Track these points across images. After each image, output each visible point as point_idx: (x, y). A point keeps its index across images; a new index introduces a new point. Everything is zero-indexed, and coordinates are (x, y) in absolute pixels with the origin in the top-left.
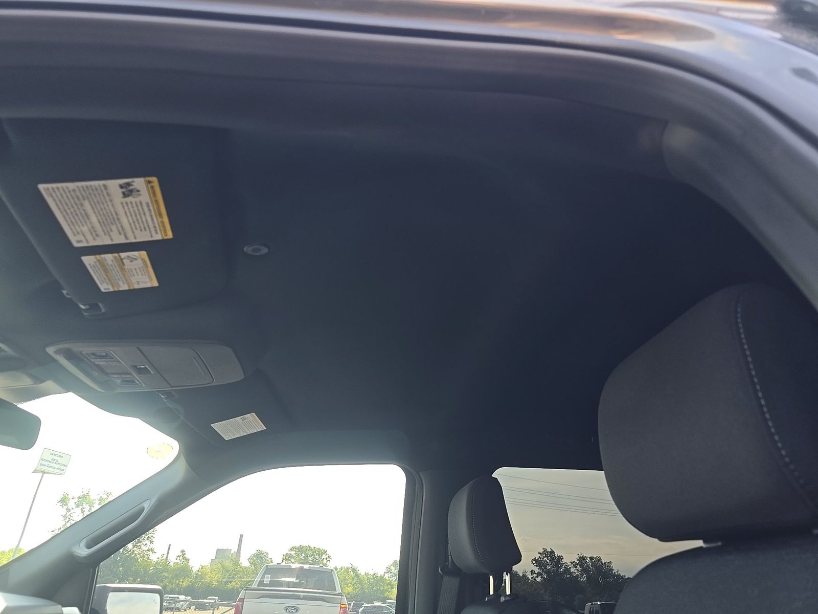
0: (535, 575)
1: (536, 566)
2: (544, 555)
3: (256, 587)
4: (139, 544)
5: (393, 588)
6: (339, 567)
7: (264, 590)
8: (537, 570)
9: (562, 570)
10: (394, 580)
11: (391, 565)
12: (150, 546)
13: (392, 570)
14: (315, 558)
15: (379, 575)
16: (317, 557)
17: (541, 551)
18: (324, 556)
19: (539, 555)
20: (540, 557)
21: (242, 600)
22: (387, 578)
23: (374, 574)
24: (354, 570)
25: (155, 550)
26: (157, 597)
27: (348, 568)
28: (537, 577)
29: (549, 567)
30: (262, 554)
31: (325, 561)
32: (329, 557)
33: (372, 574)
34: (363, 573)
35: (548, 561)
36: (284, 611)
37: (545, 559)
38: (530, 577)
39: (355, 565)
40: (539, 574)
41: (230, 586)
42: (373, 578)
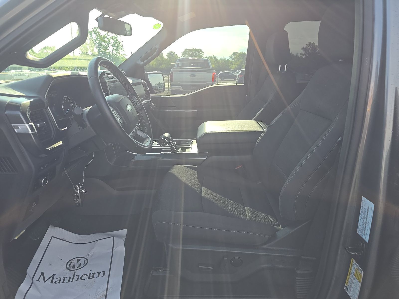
0: (302, 55)
1: (304, 51)
2: (309, 46)
3: (176, 68)
4: (118, 52)
5: (233, 65)
6: (208, 57)
7: (180, 69)
8: (303, 53)
9: (316, 52)
10: (233, 61)
11: (232, 55)
12: (123, 53)
13: (232, 57)
14: (196, 53)
15: (226, 59)
16: (197, 53)
17: (308, 43)
18: (200, 52)
19: (306, 45)
20: (306, 47)
21: (172, 73)
22: (230, 61)
23: (224, 59)
24: (215, 58)
25: (126, 55)
26: (161, 75)
27: (212, 57)
28: (303, 56)
29: (310, 51)
30: (172, 53)
31: (201, 55)
32: (203, 53)
33: (223, 59)
34: (219, 59)
35: (310, 48)
36: (190, 76)
37: (309, 47)
38: (299, 56)
39: (215, 56)
40: (304, 54)
41: (161, 67)
42: (224, 61)
